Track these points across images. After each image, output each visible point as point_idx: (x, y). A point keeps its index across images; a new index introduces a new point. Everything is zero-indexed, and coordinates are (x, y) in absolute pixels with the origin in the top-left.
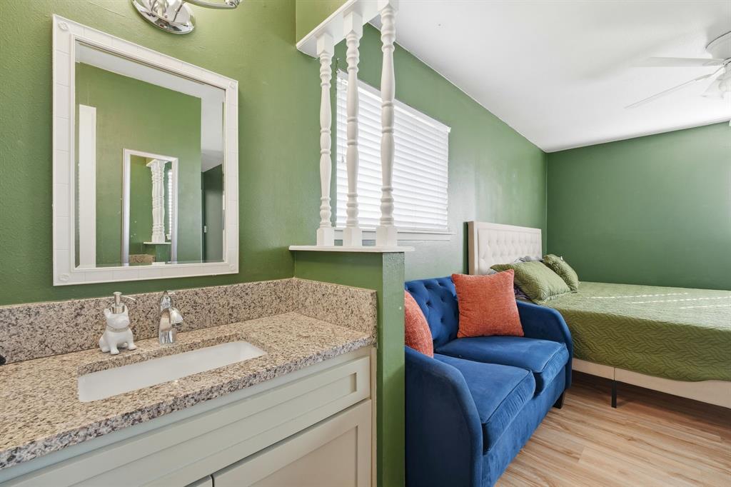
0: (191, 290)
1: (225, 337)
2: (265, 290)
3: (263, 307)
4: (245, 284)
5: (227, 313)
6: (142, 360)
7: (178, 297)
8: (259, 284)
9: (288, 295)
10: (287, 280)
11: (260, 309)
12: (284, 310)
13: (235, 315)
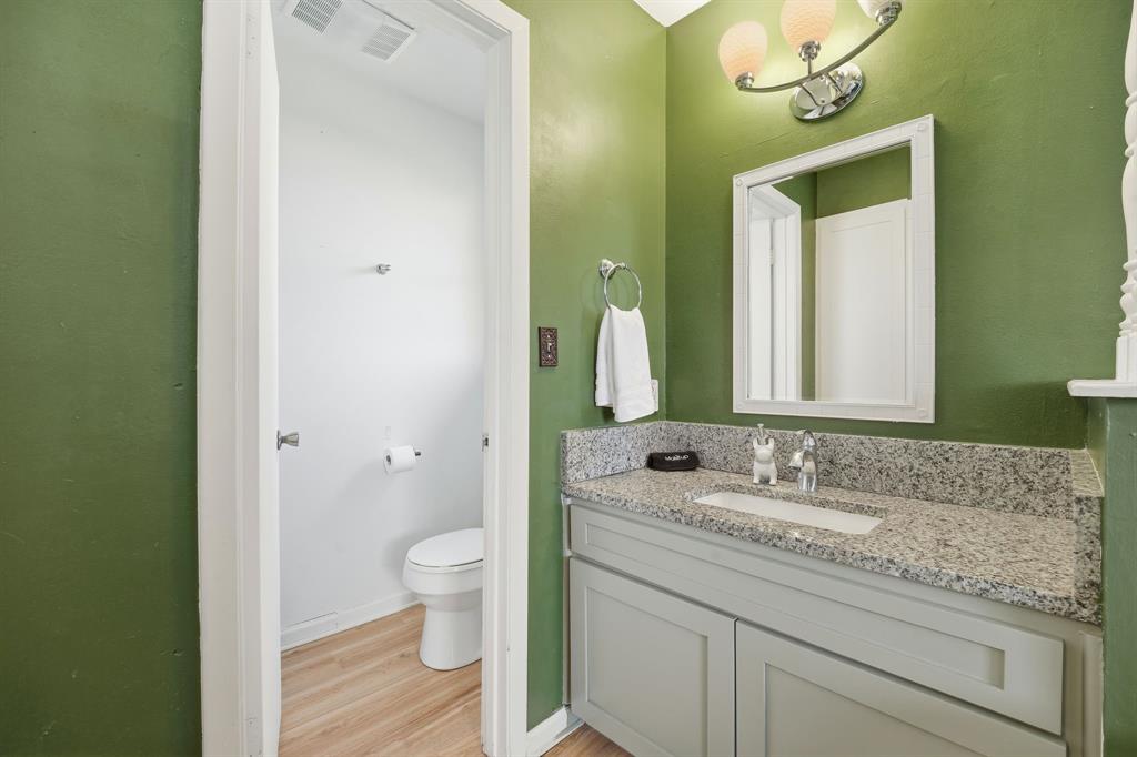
0: (855, 438)
1: (869, 507)
2: (987, 460)
3: (983, 490)
4: (944, 442)
5: (908, 481)
6: (772, 497)
7: (837, 442)
8: (973, 447)
9: (1052, 481)
10: (1051, 450)
11: (976, 492)
12: (1040, 510)
13: (923, 488)
